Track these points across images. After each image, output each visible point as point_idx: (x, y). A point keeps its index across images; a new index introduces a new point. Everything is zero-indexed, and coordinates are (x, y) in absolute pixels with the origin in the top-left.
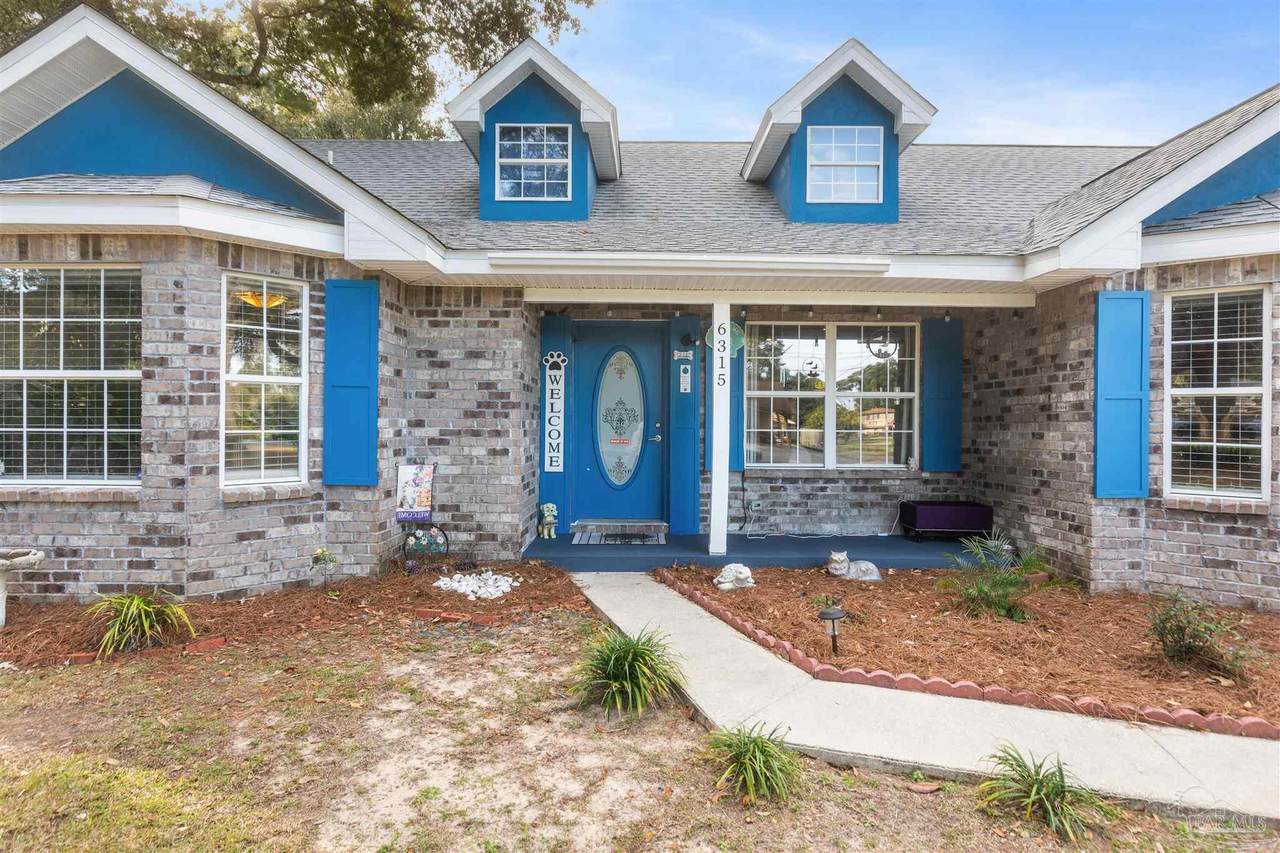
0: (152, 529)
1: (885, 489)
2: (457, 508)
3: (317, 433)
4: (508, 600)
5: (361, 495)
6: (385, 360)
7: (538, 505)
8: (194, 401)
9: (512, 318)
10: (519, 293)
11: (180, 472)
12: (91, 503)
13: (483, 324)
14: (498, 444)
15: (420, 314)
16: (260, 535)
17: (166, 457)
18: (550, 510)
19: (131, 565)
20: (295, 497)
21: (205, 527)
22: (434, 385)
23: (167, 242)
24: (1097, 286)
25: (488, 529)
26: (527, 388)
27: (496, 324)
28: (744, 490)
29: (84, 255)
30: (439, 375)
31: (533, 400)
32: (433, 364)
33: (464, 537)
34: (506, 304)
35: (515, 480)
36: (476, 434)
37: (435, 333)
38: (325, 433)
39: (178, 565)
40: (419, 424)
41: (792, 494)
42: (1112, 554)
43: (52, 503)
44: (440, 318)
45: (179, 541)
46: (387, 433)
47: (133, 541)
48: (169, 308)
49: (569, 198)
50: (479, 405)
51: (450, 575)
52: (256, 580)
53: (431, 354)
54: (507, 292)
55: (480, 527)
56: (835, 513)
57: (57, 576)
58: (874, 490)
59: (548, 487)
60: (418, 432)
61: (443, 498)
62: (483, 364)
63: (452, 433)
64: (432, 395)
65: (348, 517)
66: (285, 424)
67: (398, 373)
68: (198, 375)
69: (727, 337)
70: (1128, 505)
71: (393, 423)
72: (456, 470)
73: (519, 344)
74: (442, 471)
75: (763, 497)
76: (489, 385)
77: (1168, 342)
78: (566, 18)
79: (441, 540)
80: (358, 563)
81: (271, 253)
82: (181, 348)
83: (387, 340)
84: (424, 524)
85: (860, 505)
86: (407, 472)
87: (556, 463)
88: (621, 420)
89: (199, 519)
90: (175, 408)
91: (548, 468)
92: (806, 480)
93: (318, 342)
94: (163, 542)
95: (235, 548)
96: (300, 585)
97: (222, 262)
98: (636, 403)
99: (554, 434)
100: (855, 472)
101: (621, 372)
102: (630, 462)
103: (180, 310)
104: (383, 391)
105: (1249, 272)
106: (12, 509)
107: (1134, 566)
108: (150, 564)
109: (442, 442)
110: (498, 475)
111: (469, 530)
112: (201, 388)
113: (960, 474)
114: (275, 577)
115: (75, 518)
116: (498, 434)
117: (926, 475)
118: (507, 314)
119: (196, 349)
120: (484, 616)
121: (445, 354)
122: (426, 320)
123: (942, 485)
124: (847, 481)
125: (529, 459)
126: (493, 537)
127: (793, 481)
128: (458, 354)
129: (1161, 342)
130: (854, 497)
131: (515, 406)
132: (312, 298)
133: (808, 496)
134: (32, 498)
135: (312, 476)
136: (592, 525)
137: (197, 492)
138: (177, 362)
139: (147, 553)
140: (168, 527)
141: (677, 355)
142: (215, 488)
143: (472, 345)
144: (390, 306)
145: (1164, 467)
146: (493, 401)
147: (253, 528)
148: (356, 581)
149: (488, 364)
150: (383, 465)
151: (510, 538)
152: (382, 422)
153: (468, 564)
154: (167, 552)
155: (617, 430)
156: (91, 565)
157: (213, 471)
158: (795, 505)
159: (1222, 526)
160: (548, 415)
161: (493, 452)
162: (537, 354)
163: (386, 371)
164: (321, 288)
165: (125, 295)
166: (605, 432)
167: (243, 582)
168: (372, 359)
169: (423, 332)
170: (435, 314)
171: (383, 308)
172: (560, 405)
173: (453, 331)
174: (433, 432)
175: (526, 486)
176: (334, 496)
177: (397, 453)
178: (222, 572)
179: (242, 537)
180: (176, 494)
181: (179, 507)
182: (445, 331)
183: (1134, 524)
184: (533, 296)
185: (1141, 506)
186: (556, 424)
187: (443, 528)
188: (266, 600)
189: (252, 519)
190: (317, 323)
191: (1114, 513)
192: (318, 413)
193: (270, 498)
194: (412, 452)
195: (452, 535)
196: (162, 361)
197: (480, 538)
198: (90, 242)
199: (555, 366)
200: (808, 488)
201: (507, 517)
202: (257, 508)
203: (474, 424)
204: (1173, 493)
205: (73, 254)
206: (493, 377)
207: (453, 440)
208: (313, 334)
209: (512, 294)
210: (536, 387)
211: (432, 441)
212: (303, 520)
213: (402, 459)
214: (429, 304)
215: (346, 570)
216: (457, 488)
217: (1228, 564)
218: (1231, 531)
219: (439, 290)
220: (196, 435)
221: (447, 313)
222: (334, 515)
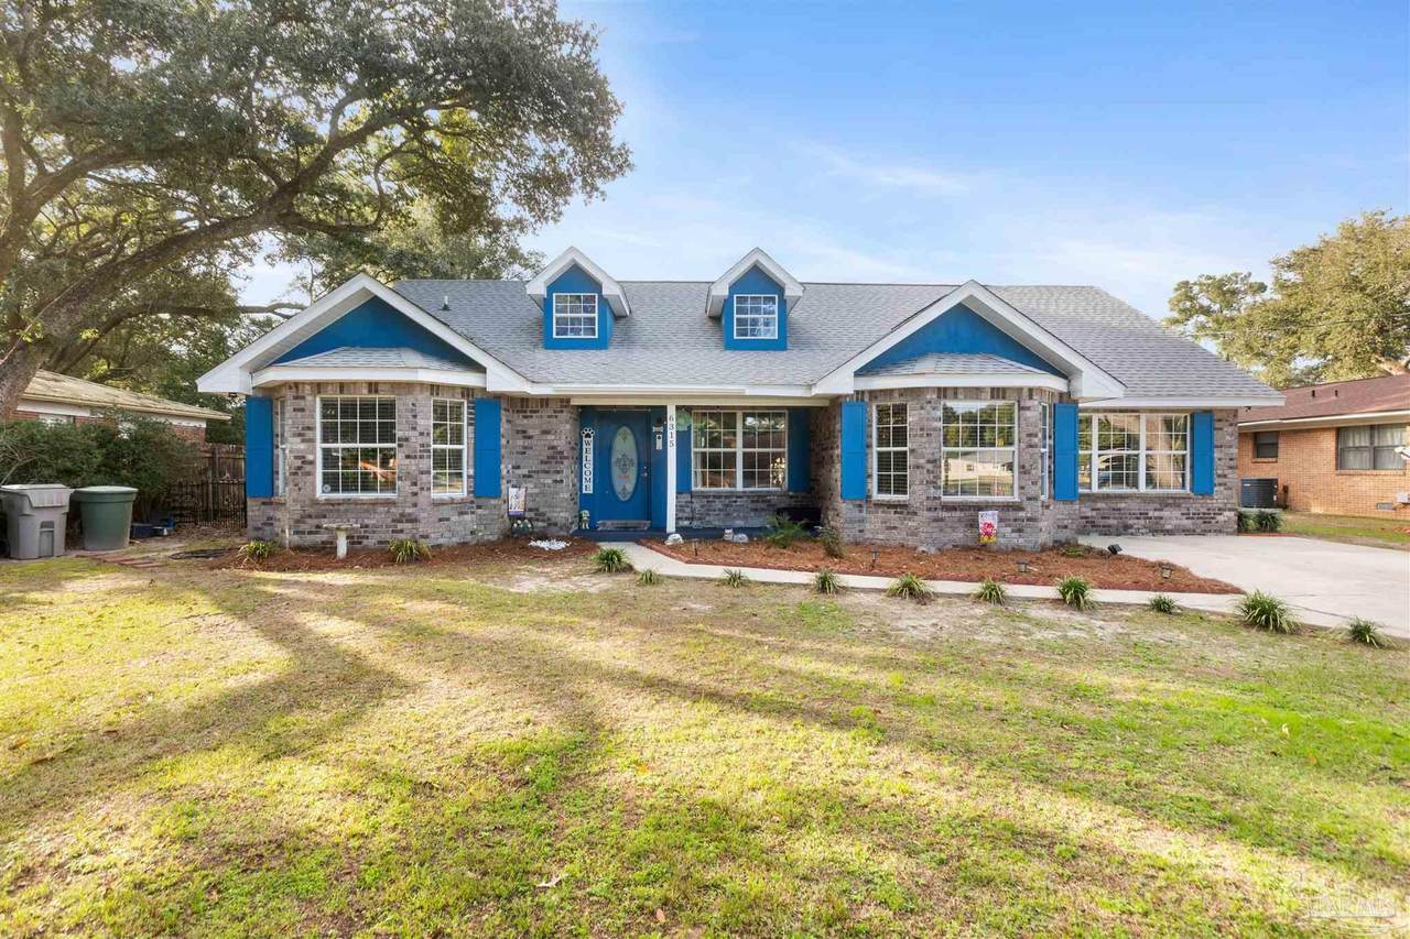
0: (402, 515)
1: (769, 501)
2: (537, 510)
3: (471, 472)
4: (564, 550)
5: (493, 502)
6: (503, 436)
7: (580, 511)
8: (421, 457)
9: (565, 414)
10: (568, 401)
11: (415, 489)
12: (375, 503)
13: (549, 417)
14: (558, 477)
15: (518, 412)
16: (448, 519)
17: (408, 483)
18: (586, 514)
19: (393, 531)
20: (462, 502)
21: (426, 515)
22: (525, 448)
23: (409, 387)
24: (841, 400)
25: (553, 520)
26: (573, 449)
27: (556, 417)
28: (692, 502)
29: (370, 392)
30: (528, 442)
31: (576, 454)
32: (525, 437)
33: (540, 524)
34: (561, 407)
35: (567, 496)
36: (547, 472)
37: (525, 421)
38: (475, 473)
39: (415, 531)
40: (518, 467)
41: (718, 504)
42: (850, 526)
43: (357, 504)
44: (528, 414)
45: (414, 520)
46: (504, 472)
47: (393, 521)
48: (410, 415)
49: (596, 336)
50: (548, 457)
51: (536, 541)
52: (446, 540)
53: (524, 432)
54: (562, 400)
55: (549, 519)
56: (741, 514)
57: (358, 537)
58: (763, 501)
59: (585, 501)
60: (518, 472)
61: (531, 505)
62: (550, 437)
63: (534, 472)
64: (525, 453)
65: (486, 512)
66: (456, 468)
67: (508, 442)
68: (422, 445)
69: (674, 422)
70: (858, 502)
71: (506, 467)
72: (536, 491)
73: (568, 426)
74: (529, 491)
75: (702, 506)
76: (553, 448)
77: (875, 426)
78: (597, 190)
79: (529, 526)
80: (491, 534)
81: (451, 388)
82: (416, 433)
83: (504, 427)
84: (521, 518)
85: (756, 510)
86: (513, 491)
87: (588, 488)
88: (625, 465)
89: (424, 510)
90: (413, 461)
91: (584, 492)
92: (726, 497)
93: (472, 428)
94: (407, 521)
95: (437, 525)
96: (464, 544)
97: (432, 394)
98: (633, 455)
99: (588, 473)
100: (752, 492)
101: (625, 439)
102: (630, 487)
103: (415, 416)
104: (503, 451)
105: (901, 395)
106: (337, 507)
107: (861, 531)
108: (402, 531)
109: (530, 476)
110: (557, 493)
111: (543, 521)
112: (424, 451)
113: (809, 493)
114: (454, 539)
115: (367, 511)
116: (558, 472)
117: (791, 493)
118: (562, 412)
119: (422, 434)
120: (553, 556)
121: (531, 432)
122: (521, 415)
123: (800, 499)
124: (749, 497)
125: (574, 485)
126: (556, 524)
127: (720, 497)
128: (537, 432)
129: (871, 426)
130: (751, 506)
131: (567, 458)
132: (468, 407)
133: (727, 506)
134: (347, 502)
135: (469, 492)
136: (609, 523)
137: (422, 498)
138: (413, 440)
139: (400, 526)
140: (410, 514)
141: (655, 429)
142: (430, 497)
143: (545, 427)
144: (505, 410)
145: (874, 484)
146: (555, 456)
147: (446, 516)
148: (492, 543)
149: (553, 437)
150: (503, 487)
151: (565, 525)
152: (502, 466)
153: (544, 537)
154: (409, 525)
155: (622, 470)
156: (374, 532)
157: (429, 489)
158: (720, 510)
159: (892, 511)
160: (584, 462)
161: (556, 481)
162: (578, 430)
163: (503, 441)
164: (473, 403)
165: (388, 409)
166: (616, 472)
167: (441, 541)
168: (498, 435)
169: (521, 422)
170: (525, 412)
171: (503, 412)
172: (590, 457)
173: (535, 421)
174: (525, 471)
175: (573, 499)
176: (481, 501)
177: (508, 482)
178: (432, 535)
179: (440, 520)
180: (414, 499)
181: (415, 505)
182: (531, 420)
183: (861, 511)
184: (574, 402)
185: (863, 503)
186: (588, 467)
187: (530, 520)
188: (452, 548)
189: (445, 512)
190: (471, 419)
191: (851, 506)
192: (471, 463)
193: (452, 501)
194: (514, 483)
195: (535, 523)
196: (407, 440)
197: (550, 525)
198: (373, 386)
199: (588, 436)
200: (727, 501)
201: (563, 515)
202: (445, 507)
203: (545, 467)
204: (877, 497)
205: (365, 391)
206: (555, 443)
207: (535, 475)
208: (469, 424)
209: (564, 401)
210: (578, 446)
211: (524, 476)
212: (466, 513)
213: (509, 485)
214: (522, 407)
215: (486, 538)
216: (538, 499)
217: (895, 528)
218: (895, 513)
219: (527, 399)
220: (422, 473)
221: (531, 412)
222: (479, 511)
